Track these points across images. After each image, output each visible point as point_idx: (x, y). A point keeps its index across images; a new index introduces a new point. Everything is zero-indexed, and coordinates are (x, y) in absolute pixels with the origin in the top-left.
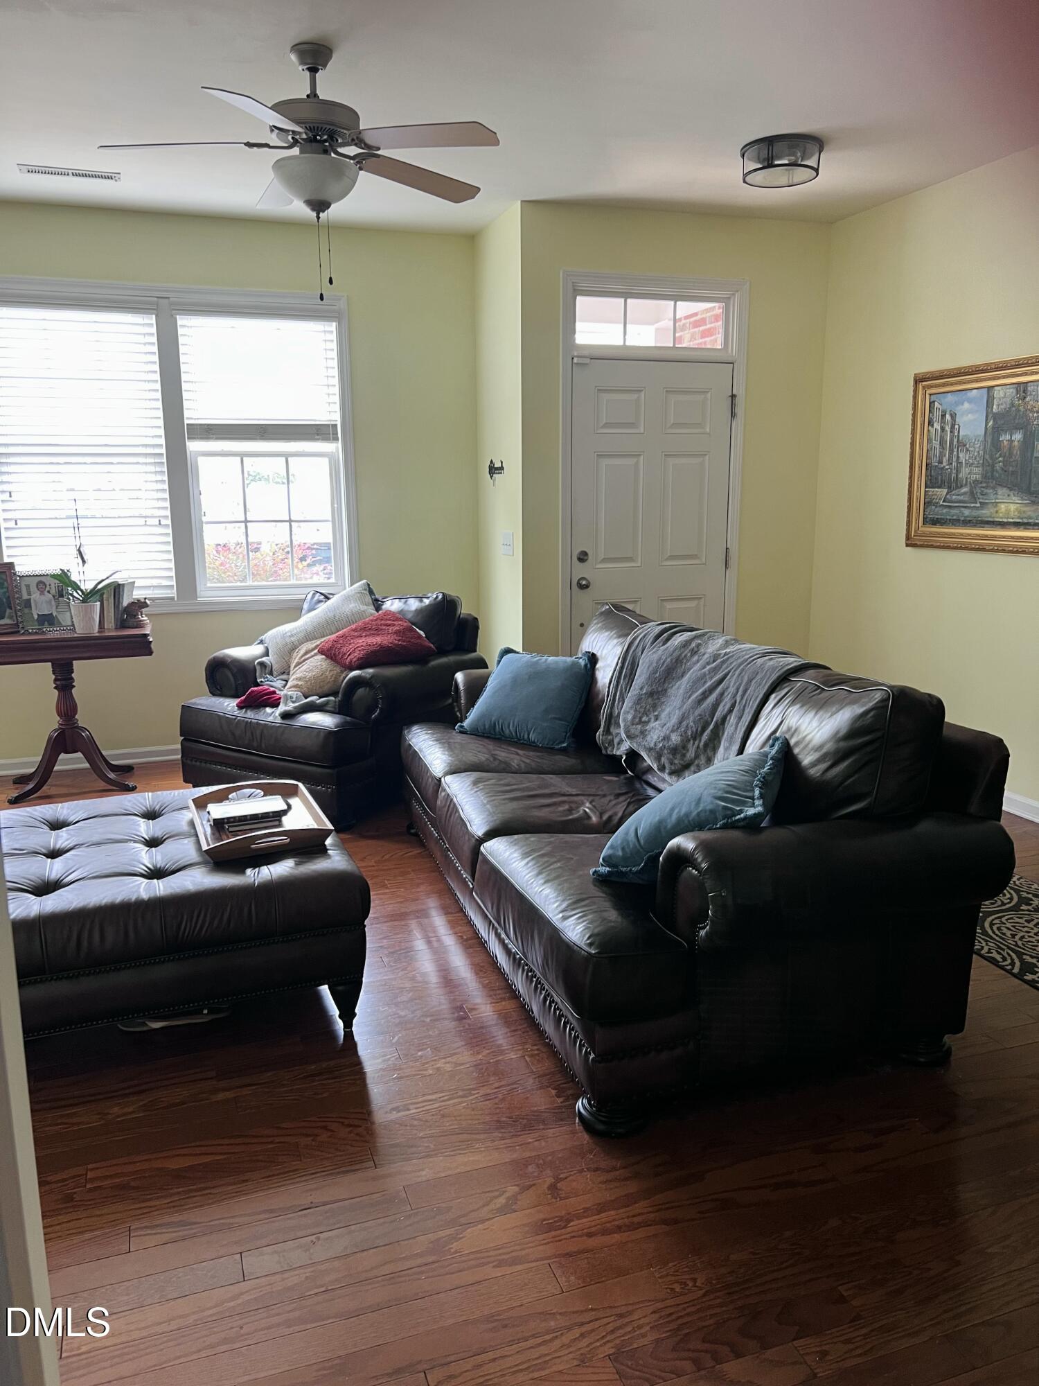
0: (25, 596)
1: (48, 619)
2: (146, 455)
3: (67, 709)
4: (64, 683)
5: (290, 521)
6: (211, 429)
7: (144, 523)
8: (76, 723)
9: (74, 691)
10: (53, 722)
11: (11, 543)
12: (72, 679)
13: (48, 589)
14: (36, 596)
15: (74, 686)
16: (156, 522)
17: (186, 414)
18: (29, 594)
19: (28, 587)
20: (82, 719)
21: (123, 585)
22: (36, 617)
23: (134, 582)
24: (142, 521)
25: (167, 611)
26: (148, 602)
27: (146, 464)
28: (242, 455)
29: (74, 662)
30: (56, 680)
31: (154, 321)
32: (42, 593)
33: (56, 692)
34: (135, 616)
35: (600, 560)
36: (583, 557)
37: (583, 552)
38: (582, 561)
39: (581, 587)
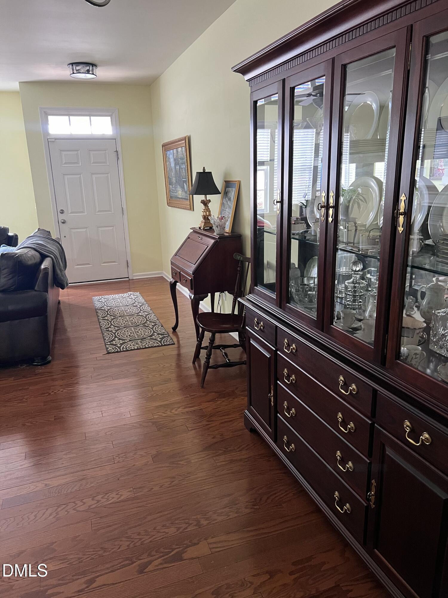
35: (69, 213)
36: (62, 212)
37: (62, 210)
38: (62, 213)
39: (63, 223)
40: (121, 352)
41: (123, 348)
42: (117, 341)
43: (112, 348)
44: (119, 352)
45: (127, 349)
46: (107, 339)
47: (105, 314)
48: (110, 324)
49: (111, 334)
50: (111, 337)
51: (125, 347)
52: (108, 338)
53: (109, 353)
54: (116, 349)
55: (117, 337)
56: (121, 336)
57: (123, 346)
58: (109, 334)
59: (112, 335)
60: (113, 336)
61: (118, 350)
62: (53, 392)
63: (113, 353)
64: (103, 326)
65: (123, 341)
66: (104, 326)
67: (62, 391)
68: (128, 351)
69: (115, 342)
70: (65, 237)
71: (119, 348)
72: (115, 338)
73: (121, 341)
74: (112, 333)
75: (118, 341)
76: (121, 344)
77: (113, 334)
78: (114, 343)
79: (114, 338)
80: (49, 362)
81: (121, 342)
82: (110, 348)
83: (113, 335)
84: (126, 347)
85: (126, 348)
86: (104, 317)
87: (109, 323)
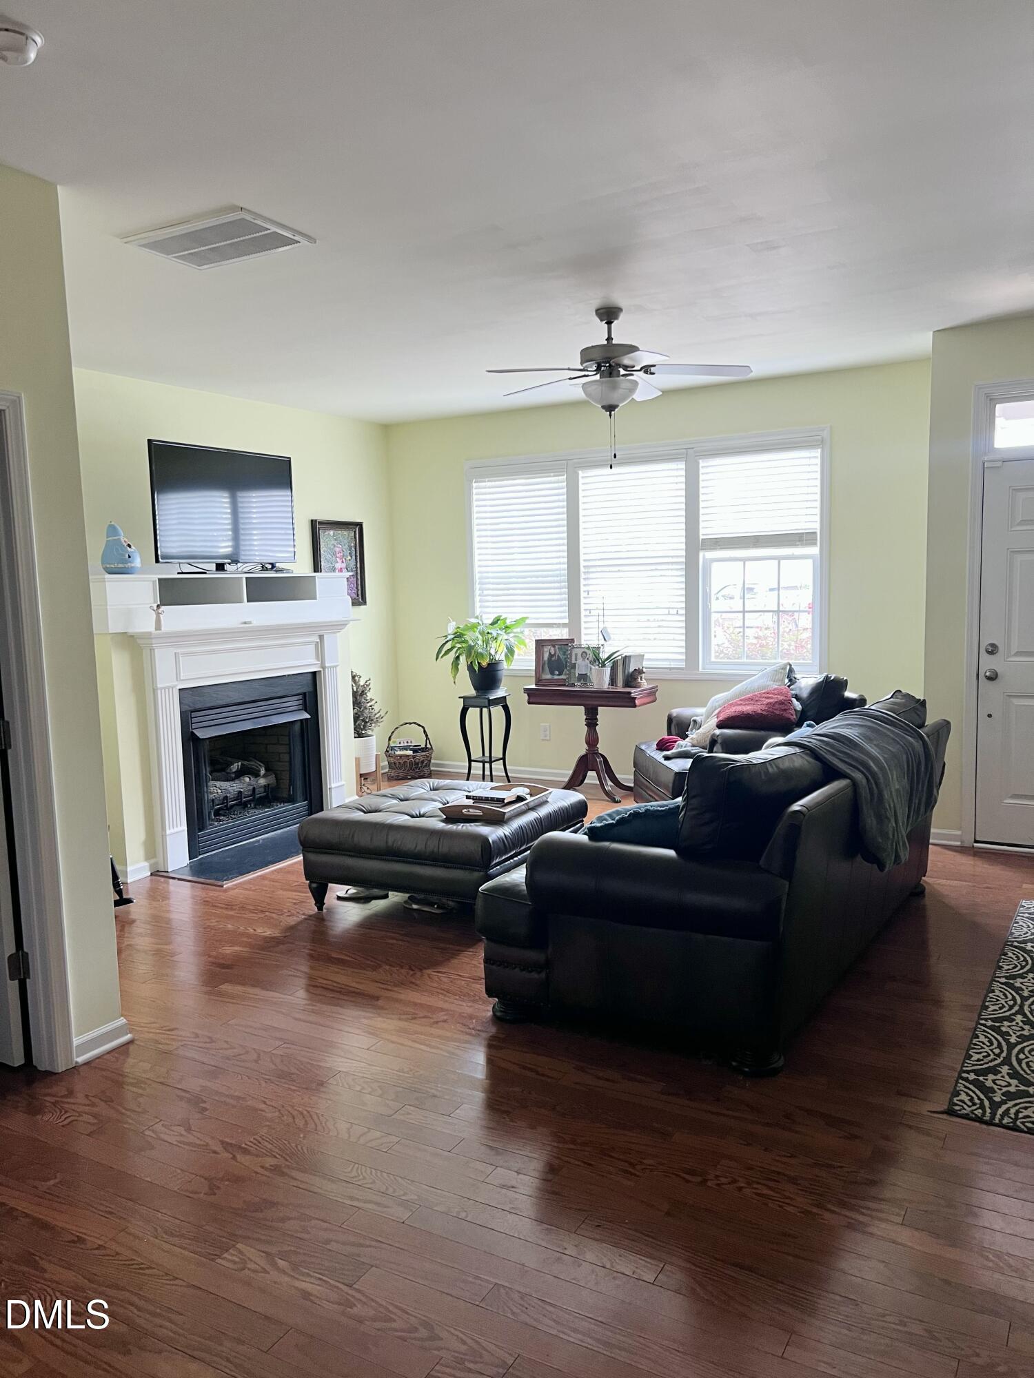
0: (573, 661)
1: (584, 677)
2: (672, 563)
3: (592, 740)
4: (592, 722)
5: (778, 611)
6: (718, 542)
7: (667, 613)
8: (597, 750)
9: (597, 727)
10: (583, 749)
11: (587, 625)
12: (597, 719)
13: (588, 657)
14: (580, 661)
15: (597, 724)
16: (674, 611)
17: (702, 531)
18: (576, 660)
19: (576, 655)
20: (602, 748)
21: (630, 656)
22: (577, 675)
23: (644, 655)
24: (666, 611)
25: (672, 678)
26: (644, 670)
27: (672, 569)
28: (744, 560)
29: (599, 708)
30: (586, 719)
31: (684, 466)
32: (584, 659)
33: (586, 728)
34: (636, 679)
35: (1012, 653)
36: (993, 650)
37: (993, 645)
38: (991, 653)
39: (989, 678)
40: (990, 1123)
41: (1007, 1112)
42: (1002, 1082)
43: (972, 1100)
44: (986, 1123)
45: (1018, 1123)
46: (976, 1057)
47: (1022, 968)
48: (1016, 1008)
49: (999, 1043)
50: (992, 1056)
51: (1013, 1111)
52: (980, 1056)
53: (951, 1112)
54: (982, 1107)
55: (1011, 1065)
56: (1024, 1065)
57: (1010, 1104)
58: (992, 1044)
59: (997, 1051)
60: (998, 1055)
61: (984, 1112)
62: (717, 1177)
63: (966, 1117)
64: (992, 1008)
65: (1023, 1088)
66: (996, 1007)
67: (740, 1189)
68: (1015, 1129)
69: (994, 1081)
70: (990, 716)
71: (995, 1106)
72: (1002, 1063)
73: (1014, 1082)
74: (1003, 1043)
75: (1007, 1078)
76: (1009, 1096)
77: (1005, 1048)
78: (989, 1084)
79: (999, 1065)
80: (775, 1072)
81: (1014, 1085)
82: (963, 1097)
83: (1002, 1051)
84: (1017, 1112)
85: (1016, 1118)
86: (1014, 977)
87: (1015, 1003)
